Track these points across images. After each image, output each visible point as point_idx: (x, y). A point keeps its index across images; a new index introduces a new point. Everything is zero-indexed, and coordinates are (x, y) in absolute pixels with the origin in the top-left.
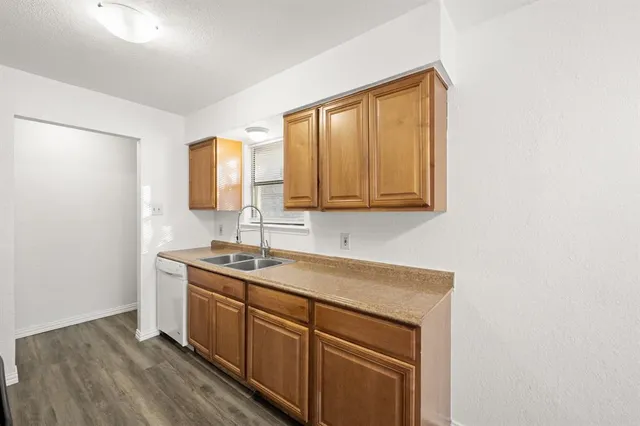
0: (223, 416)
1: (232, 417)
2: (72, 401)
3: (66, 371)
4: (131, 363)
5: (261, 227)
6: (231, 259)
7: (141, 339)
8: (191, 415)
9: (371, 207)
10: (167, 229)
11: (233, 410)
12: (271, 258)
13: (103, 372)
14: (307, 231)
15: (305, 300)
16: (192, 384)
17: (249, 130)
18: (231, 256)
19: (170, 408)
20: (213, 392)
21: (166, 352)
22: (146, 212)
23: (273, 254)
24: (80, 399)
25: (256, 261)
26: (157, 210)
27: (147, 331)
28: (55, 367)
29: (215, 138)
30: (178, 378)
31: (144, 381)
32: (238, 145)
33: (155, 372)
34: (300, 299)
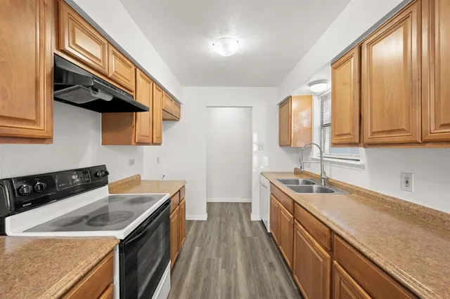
0: (274, 289)
1: (279, 294)
2: (217, 237)
3: (221, 222)
4: (243, 230)
5: (321, 160)
6: (300, 182)
7: (252, 220)
8: (257, 276)
9: (425, 142)
10: (266, 159)
11: (281, 290)
12: (328, 187)
13: (232, 229)
14: (362, 167)
15: (328, 229)
16: (265, 257)
17: (311, 84)
18: (300, 180)
19: (249, 264)
20: (275, 270)
21: (261, 232)
22: (255, 148)
23: (331, 184)
24: (219, 237)
25: (315, 187)
26: (260, 147)
27: (255, 217)
28: (218, 219)
29: (291, 97)
30: (260, 250)
31: (244, 244)
32: (310, 97)
33: (251, 240)
34: (324, 226)
